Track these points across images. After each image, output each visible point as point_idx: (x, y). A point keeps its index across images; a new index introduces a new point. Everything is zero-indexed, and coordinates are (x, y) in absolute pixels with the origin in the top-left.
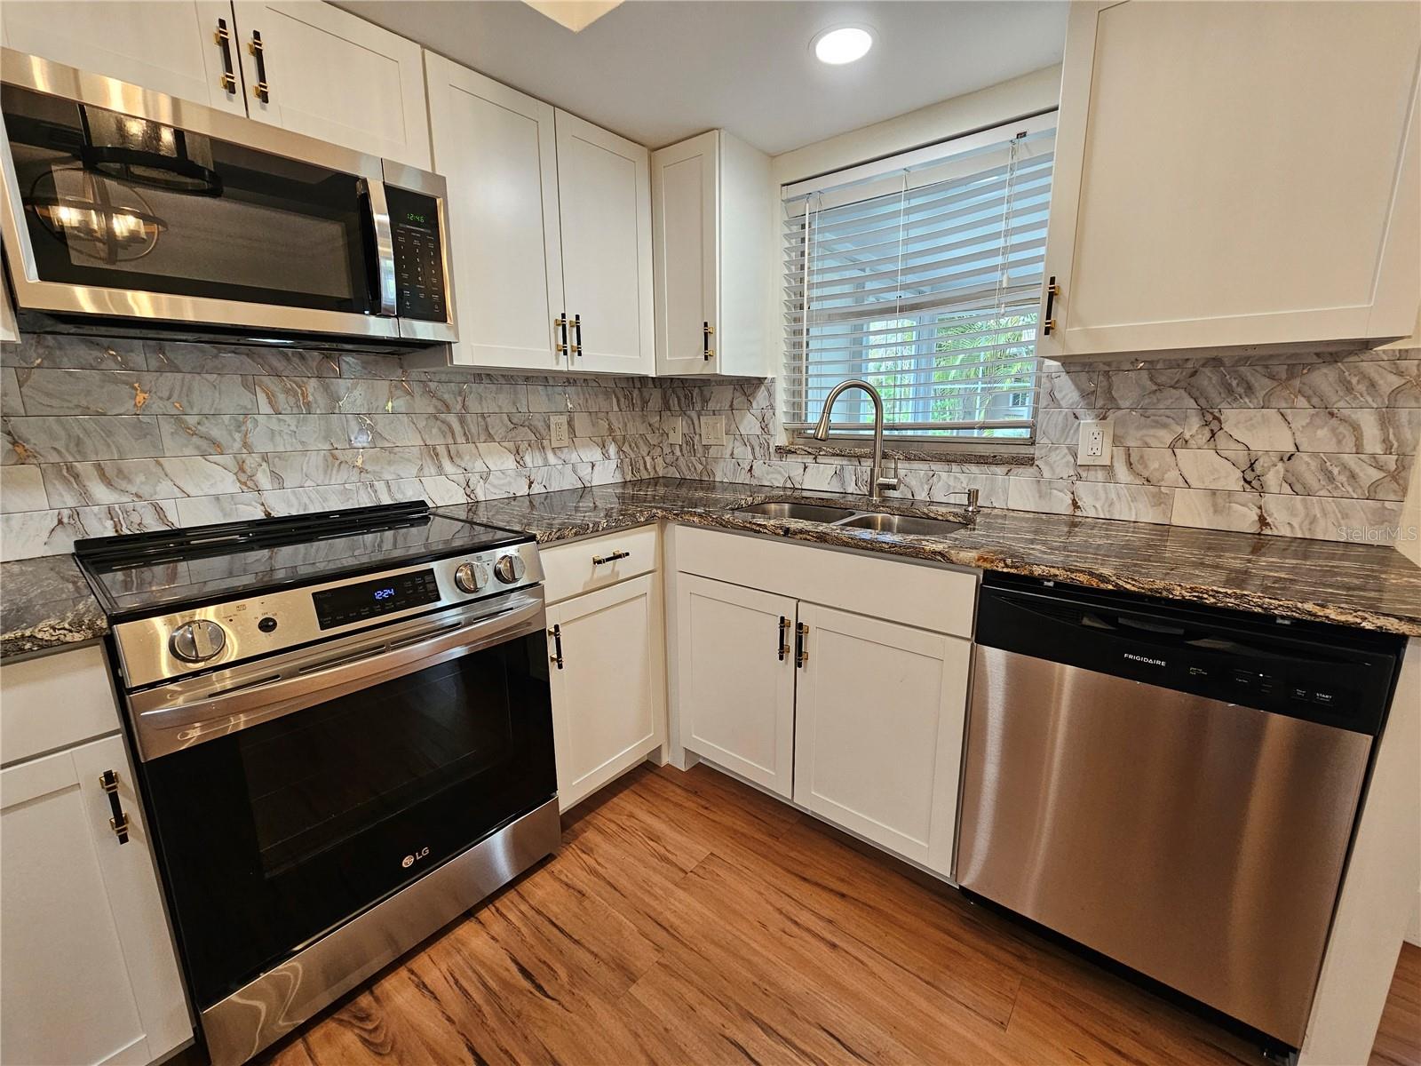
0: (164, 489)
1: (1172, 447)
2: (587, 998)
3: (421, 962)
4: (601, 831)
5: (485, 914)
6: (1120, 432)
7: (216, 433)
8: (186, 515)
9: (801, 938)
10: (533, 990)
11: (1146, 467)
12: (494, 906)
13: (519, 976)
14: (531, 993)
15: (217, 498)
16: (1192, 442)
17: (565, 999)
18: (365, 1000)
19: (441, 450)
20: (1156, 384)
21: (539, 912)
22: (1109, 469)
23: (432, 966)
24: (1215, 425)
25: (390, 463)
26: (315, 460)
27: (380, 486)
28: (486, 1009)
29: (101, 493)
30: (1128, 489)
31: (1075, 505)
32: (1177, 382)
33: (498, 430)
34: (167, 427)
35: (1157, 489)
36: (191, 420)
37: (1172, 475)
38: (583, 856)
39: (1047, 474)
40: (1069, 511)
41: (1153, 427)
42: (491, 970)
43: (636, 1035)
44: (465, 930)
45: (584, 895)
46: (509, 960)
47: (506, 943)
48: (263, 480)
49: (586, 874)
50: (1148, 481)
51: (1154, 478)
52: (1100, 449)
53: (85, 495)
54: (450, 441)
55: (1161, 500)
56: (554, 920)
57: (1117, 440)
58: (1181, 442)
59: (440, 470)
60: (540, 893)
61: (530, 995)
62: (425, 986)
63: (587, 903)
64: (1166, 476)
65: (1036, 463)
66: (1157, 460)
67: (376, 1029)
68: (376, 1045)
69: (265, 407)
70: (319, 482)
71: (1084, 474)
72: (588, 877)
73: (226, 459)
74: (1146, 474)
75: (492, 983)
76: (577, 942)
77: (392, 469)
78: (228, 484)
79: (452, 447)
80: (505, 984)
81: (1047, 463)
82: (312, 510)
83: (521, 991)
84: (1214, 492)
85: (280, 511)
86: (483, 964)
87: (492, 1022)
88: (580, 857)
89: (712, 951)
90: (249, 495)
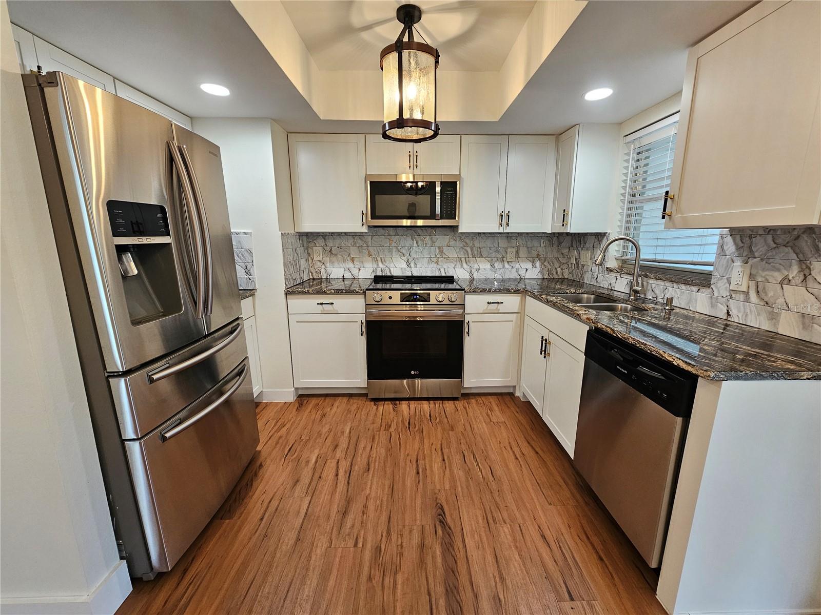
0: (392, 265)
1: (781, 283)
3: (412, 402)
4: (477, 401)
5: (431, 402)
6: (754, 272)
7: (404, 251)
8: (396, 272)
9: (508, 452)
10: (429, 419)
11: (766, 295)
13: (428, 415)
15: (402, 269)
16: (793, 281)
17: (434, 424)
18: (398, 402)
19: (463, 259)
20: (775, 243)
21: (443, 408)
22: (747, 294)
23: (413, 404)
24: (807, 272)
26: (426, 260)
27: (442, 270)
28: (417, 416)
29: (381, 265)
30: (756, 308)
31: (728, 314)
32: (787, 243)
33: (485, 253)
34: (394, 250)
35: (771, 309)
36: (399, 248)
37: (781, 301)
38: (466, 404)
39: (716, 294)
40: (725, 317)
41: (773, 270)
42: (424, 413)
43: (443, 438)
44: (425, 403)
45: (457, 411)
46: (429, 412)
47: (431, 409)
48: (412, 265)
49: (463, 407)
50: (767, 303)
51: (771, 301)
52: (741, 281)
53: (378, 265)
54: (467, 256)
55: (773, 317)
56: (446, 411)
57: (752, 277)
58: (786, 281)
59: (462, 267)
60: (447, 405)
61: (427, 419)
62: (409, 406)
63: (457, 413)
64: (777, 301)
65: (712, 286)
66: (772, 290)
67: (396, 407)
68: (394, 409)
69: (415, 245)
70: (426, 267)
71: (734, 296)
73: (405, 258)
74: (766, 299)
75: (422, 413)
76: (447, 418)
77: (447, 264)
78: (404, 265)
79: (467, 259)
80: (424, 415)
81: (716, 287)
82: (423, 275)
83: (426, 417)
84: (803, 315)
85: (415, 274)
86: (423, 409)
87: (416, 418)
89: (479, 439)
90: (409, 269)
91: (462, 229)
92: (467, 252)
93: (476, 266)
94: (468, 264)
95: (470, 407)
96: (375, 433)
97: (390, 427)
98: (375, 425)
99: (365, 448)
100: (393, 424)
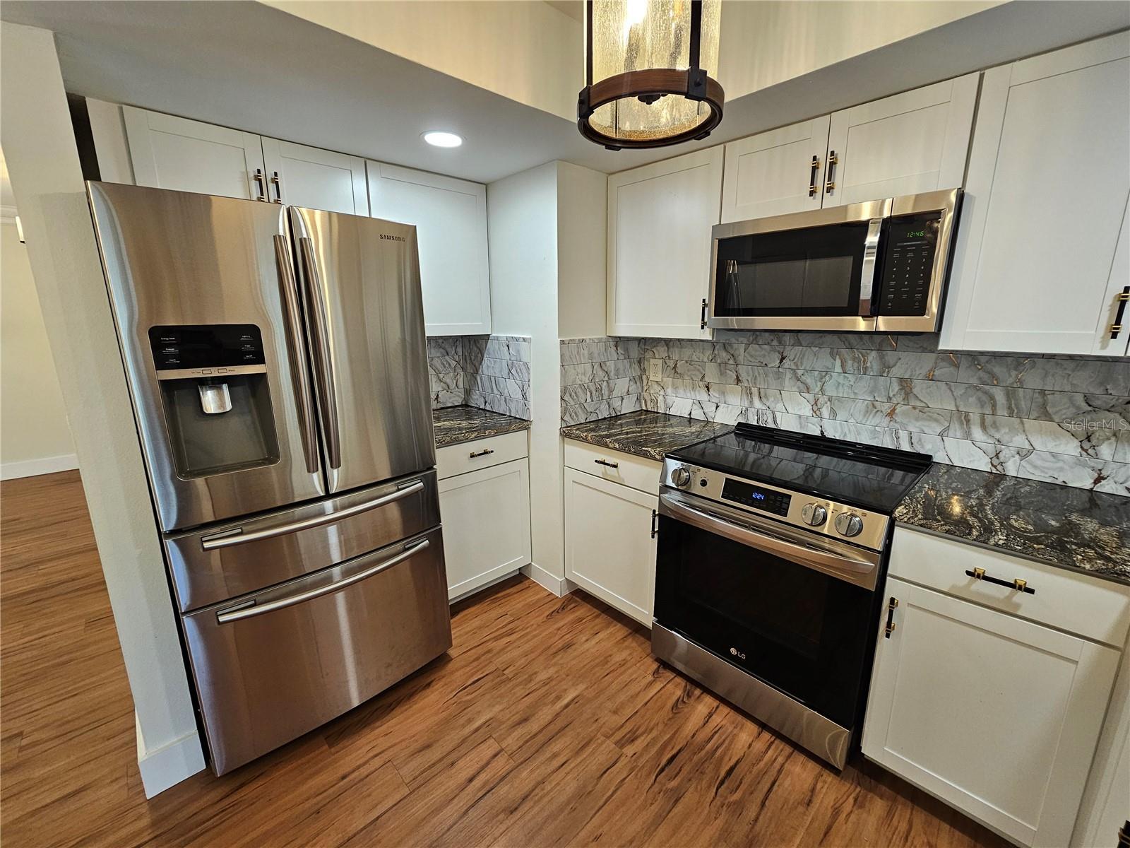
0: (780, 406)
2: (722, 817)
3: (724, 710)
4: (890, 814)
5: (766, 736)
7: (809, 381)
8: (787, 423)
10: (720, 778)
12: (775, 740)
13: (727, 768)
14: (718, 778)
15: (800, 417)
17: (718, 801)
18: (697, 692)
19: (975, 418)
21: (780, 771)
23: (724, 716)
25: (917, 419)
26: (860, 406)
27: (903, 435)
28: (703, 753)
29: (757, 403)
34: (789, 375)
36: (800, 372)
38: (851, 800)
42: (728, 749)
44: (751, 728)
45: (808, 805)
46: (737, 759)
47: (749, 755)
48: (825, 412)
49: (832, 803)
53: (751, 402)
54: (988, 411)
56: (777, 784)
59: (967, 435)
60: (798, 769)
61: (716, 778)
62: (710, 717)
63: (801, 809)
67: (684, 702)
68: (677, 705)
69: (838, 369)
70: (859, 421)
72: (829, 807)
73: (810, 397)
75: (720, 751)
76: (763, 804)
77: (918, 424)
78: (807, 411)
79: (989, 419)
80: (721, 759)
82: (848, 439)
83: (717, 770)
85: (830, 434)
86: (730, 744)
87: (696, 758)
88: (848, 797)
90: (816, 420)
91: (948, 342)
92: (992, 398)
93: (1020, 441)
94: (992, 431)
95: (853, 817)
96: (599, 735)
97: (633, 741)
98: (615, 718)
99: (555, 755)
100: (642, 738)
